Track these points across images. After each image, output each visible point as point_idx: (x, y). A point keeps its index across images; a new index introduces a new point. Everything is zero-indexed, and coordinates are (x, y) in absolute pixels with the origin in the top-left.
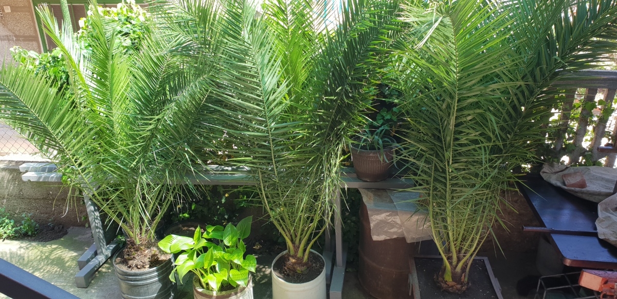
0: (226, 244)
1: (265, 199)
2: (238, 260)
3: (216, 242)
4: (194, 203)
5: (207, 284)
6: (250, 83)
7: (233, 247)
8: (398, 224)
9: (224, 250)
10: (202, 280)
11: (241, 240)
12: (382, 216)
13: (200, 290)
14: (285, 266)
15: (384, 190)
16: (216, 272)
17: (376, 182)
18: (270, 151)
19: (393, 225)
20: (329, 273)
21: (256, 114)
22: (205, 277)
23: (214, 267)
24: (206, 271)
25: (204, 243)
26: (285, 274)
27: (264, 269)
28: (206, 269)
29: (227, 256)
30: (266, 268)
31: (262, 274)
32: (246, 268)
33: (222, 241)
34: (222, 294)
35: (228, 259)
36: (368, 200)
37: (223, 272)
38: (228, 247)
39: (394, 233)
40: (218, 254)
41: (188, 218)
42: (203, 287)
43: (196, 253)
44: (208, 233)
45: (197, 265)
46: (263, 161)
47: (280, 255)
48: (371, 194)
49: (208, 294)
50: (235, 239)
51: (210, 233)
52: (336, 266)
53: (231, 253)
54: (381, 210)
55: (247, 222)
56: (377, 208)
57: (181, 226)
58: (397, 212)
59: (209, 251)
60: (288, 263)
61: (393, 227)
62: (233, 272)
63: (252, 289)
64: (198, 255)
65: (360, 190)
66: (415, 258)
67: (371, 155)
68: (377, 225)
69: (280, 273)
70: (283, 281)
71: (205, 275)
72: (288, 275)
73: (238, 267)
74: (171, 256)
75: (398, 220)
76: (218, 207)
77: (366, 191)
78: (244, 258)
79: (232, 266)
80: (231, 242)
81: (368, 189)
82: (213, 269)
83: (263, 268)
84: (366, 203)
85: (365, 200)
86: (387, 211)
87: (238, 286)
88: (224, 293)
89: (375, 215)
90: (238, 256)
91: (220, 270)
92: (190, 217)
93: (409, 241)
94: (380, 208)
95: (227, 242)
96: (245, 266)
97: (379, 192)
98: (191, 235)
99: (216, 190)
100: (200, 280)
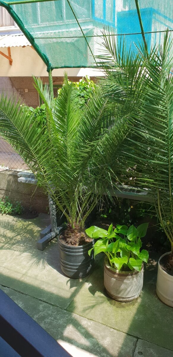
0: (129, 239)
1: (160, 212)
2: (136, 252)
3: (122, 236)
4: (110, 209)
5: (113, 264)
6: (161, 123)
7: (133, 241)
9: (127, 243)
10: (111, 261)
11: (139, 238)
13: (108, 267)
14: (168, 263)
16: (120, 257)
18: (168, 177)
21: (161, 148)
22: (112, 259)
23: (119, 253)
24: (113, 255)
25: (114, 235)
26: (168, 268)
27: (152, 262)
28: (114, 253)
29: (128, 247)
30: (153, 261)
31: (150, 264)
32: (141, 258)
33: (126, 236)
34: (122, 273)
35: (129, 250)
37: (124, 258)
38: (130, 241)
40: (123, 245)
41: (106, 218)
42: (110, 266)
43: (108, 240)
44: (118, 230)
45: (108, 249)
46: (161, 184)
47: (165, 254)
49: (113, 270)
50: (135, 237)
51: (119, 229)
53: (132, 246)
55: (145, 227)
57: (101, 222)
59: (117, 241)
60: (171, 261)
62: (132, 260)
63: (143, 274)
64: (109, 243)
69: (164, 267)
70: (166, 273)
71: (113, 257)
72: (170, 270)
73: (136, 257)
74: (92, 240)
76: (126, 214)
78: (140, 251)
79: (131, 255)
80: (132, 239)
82: (118, 255)
83: (152, 260)
87: (134, 269)
88: (124, 272)
90: (136, 249)
91: (123, 256)
92: (108, 217)
95: (130, 237)
96: (140, 256)
98: (106, 229)
99: (125, 202)
100: (109, 260)
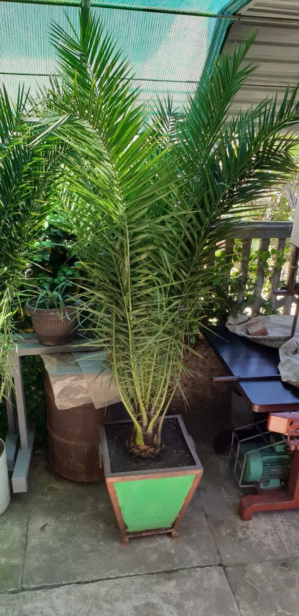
8: (84, 388)
12: (68, 381)
15: (70, 353)
17: (60, 345)
19: (78, 390)
36: (51, 366)
39: (81, 399)
48: (54, 359)
52: (21, 449)
54: (64, 375)
56: (61, 374)
58: (83, 375)
61: (79, 392)
65: (44, 357)
66: (106, 426)
67: (52, 314)
68: (62, 392)
75: (84, 383)
77: (49, 356)
81: (51, 354)
84: (48, 370)
85: (47, 366)
86: (72, 376)
89: (58, 381)
93: (97, 407)
94: (64, 373)
97: (64, 356)
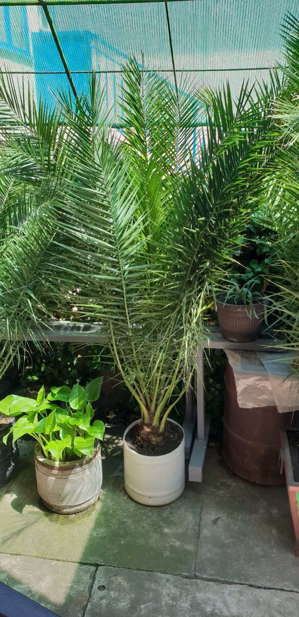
0: (72, 408)
1: (117, 356)
2: (84, 425)
3: (61, 405)
4: (43, 364)
5: (49, 453)
6: (103, 216)
7: (80, 411)
8: (268, 390)
9: (70, 415)
10: (44, 448)
11: (89, 403)
12: (251, 380)
13: (41, 460)
14: (138, 436)
15: (253, 351)
16: (60, 439)
17: (244, 342)
18: (122, 299)
19: (263, 391)
20: (189, 446)
21: (108, 254)
22: (47, 445)
23: (58, 432)
24: (48, 437)
25: (45, 406)
26: (138, 445)
27: (117, 441)
28: (47, 435)
29: (72, 421)
30: (119, 440)
31: (114, 446)
32: (92, 434)
33: (68, 404)
34: (65, 465)
35: (73, 424)
36: (235, 362)
37: (66, 439)
38: (74, 411)
39: (264, 400)
40: (63, 418)
41: (37, 381)
42: (45, 457)
43: (37, 415)
44: (53, 395)
45: (37, 429)
46: (115, 311)
47: (134, 424)
48: (238, 356)
49: (49, 464)
50: (81, 402)
51: (55, 394)
52: (197, 439)
53: (77, 418)
54: (249, 374)
55: (98, 382)
56: (245, 371)
58: (268, 376)
59: (52, 414)
60: (142, 432)
61: (263, 393)
62: (78, 440)
63: (100, 462)
64: (40, 418)
65: (227, 352)
66: (288, 431)
67: (239, 310)
68: (245, 390)
69: (133, 443)
70: (135, 452)
71: (47, 442)
72: (142, 446)
73: (85, 435)
74: (12, 420)
75: (268, 384)
76: (70, 369)
77: (232, 352)
78: (92, 423)
79: (79, 433)
80: (78, 406)
81: (235, 350)
82: (56, 436)
83: (117, 439)
84: (232, 366)
85: (231, 361)
86: (257, 375)
87: (83, 456)
88: (68, 463)
89: (242, 378)
90: (84, 421)
91: (64, 437)
92: (40, 380)
93: (280, 411)
94: (248, 372)
95: (74, 404)
96: (91, 432)
97: (247, 353)
98: (34, 397)
99: (67, 349)
100: (42, 449)
